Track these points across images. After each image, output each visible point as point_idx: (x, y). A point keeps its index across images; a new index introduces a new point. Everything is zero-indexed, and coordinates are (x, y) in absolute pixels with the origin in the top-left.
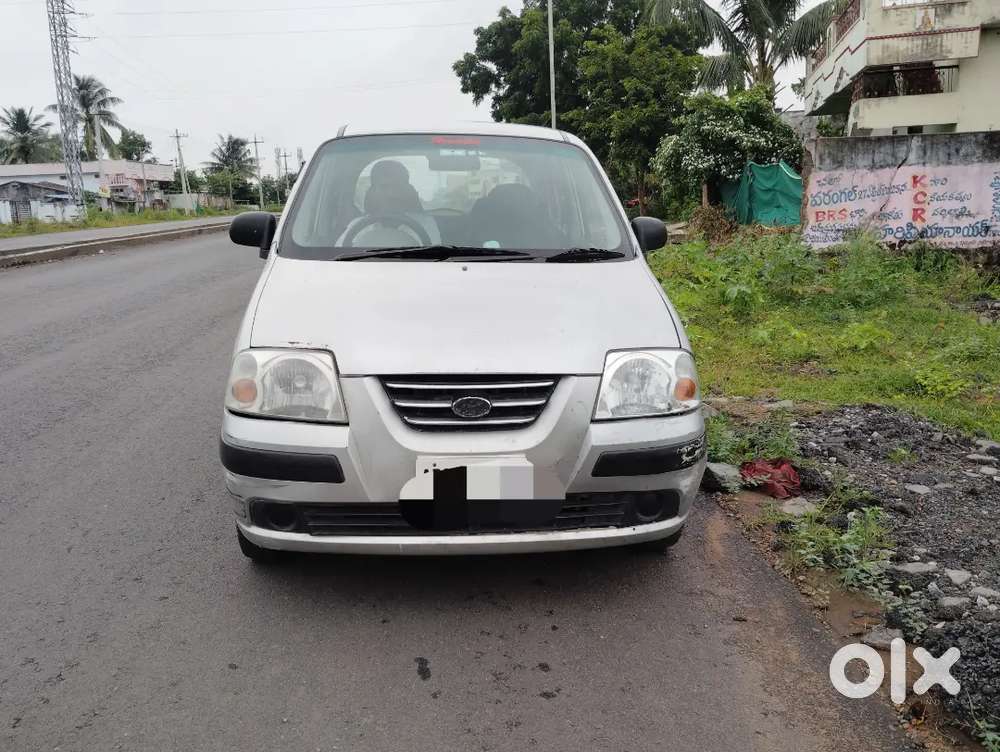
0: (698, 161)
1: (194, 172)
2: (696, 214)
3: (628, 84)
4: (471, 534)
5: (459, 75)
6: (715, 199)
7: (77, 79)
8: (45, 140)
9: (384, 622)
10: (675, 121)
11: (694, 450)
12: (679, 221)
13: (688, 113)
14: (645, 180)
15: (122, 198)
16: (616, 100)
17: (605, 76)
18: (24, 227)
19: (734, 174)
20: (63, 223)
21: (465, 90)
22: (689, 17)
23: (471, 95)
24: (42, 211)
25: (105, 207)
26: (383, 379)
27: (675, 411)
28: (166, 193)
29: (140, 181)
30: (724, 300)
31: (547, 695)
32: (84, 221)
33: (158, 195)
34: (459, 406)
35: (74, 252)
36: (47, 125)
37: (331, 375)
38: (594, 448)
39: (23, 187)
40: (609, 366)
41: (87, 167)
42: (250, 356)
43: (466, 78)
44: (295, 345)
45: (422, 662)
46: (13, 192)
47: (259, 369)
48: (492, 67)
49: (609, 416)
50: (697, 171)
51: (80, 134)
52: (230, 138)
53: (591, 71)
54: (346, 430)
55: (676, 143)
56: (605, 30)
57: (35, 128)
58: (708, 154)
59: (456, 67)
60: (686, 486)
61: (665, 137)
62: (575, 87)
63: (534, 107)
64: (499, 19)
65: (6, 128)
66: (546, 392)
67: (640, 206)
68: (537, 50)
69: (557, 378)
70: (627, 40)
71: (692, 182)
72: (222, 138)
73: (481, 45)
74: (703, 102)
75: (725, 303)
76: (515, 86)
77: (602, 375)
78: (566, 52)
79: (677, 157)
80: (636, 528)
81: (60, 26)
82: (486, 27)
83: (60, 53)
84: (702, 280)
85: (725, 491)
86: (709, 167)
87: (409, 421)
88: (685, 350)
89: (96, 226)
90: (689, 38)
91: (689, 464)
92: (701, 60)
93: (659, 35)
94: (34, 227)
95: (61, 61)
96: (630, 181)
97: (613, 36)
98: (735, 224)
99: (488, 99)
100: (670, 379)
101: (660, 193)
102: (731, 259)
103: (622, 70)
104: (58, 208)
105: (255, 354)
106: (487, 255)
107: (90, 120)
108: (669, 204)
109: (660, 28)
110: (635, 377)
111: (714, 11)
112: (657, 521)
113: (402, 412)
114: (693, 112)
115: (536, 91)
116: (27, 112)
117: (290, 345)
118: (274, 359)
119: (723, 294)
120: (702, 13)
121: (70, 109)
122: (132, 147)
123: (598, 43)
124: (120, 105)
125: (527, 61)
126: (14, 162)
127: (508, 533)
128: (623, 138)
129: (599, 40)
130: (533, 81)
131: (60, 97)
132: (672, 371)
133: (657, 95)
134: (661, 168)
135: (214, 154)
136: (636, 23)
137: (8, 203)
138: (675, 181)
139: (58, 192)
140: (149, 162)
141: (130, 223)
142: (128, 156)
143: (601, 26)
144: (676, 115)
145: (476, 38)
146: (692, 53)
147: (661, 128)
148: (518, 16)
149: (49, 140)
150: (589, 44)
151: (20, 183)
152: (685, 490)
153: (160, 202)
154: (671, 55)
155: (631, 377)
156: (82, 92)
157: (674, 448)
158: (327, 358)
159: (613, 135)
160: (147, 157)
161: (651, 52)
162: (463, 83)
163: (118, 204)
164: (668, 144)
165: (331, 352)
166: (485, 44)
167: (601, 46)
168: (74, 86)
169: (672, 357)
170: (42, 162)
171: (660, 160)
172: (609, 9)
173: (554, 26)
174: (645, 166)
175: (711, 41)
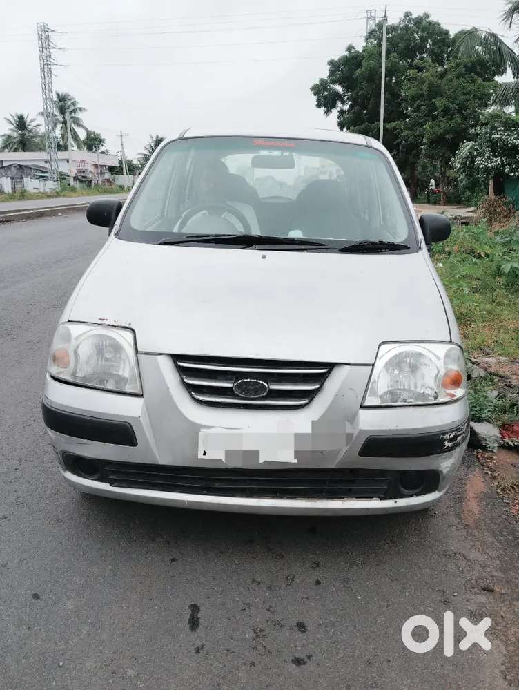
0: (488, 162)
1: (132, 161)
2: (483, 202)
3: (439, 102)
4: (247, 497)
5: (315, 94)
6: (499, 190)
7: (58, 95)
8: (36, 136)
9: (173, 560)
10: (472, 131)
11: (455, 437)
12: (470, 206)
13: (483, 124)
14: (447, 174)
15: (83, 177)
16: (429, 114)
17: (422, 96)
18: (18, 194)
19: (515, 173)
20: (43, 193)
21: (319, 106)
22: (489, 52)
23: (323, 109)
24: (31, 185)
25: (72, 182)
26: (176, 358)
27: (441, 400)
28: (112, 174)
29: (96, 166)
30: (499, 273)
31: (298, 662)
32: (57, 193)
33: (107, 176)
34: (239, 386)
35: (41, 215)
36: (38, 126)
37: (130, 351)
38: (361, 432)
39: (21, 167)
40: (381, 357)
41: (61, 155)
42: (68, 328)
43: (319, 97)
44: (104, 322)
45: (195, 609)
46: (14, 171)
47: (73, 341)
48: (339, 88)
49: (378, 403)
50: (487, 170)
51: (58, 133)
52: (157, 137)
53: (410, 93)
54: (140, 401)
55: (472, 148)
56: (425, 62)
57: (30, 128)
58: (496, 157)
59: (313, 89)
60: (447, 467)
61: (463, 143)
62: (399, 105)
63: (367, 118)
64: (347, 53)
65: (12, 127)
66: (321, 379)
67: (442, 194)
68: (373, 77)
69: (331, 366)
70: (440, 69)
71: (482, 177)
72: (152, 137)
73: (332, 73)
74: (494, 117)
75: (500, 275)
76: (355, 102)
77: (373, 365)
78: (394, 78)
79: (472, 157)
80: (398, 500)
81: (47, 57)
82: (336, 59)
83: (46, 75)
84: (483, 255)
85: (485, 449)
86: (496, 166)
87: (196, 396)
88: (455, 343)
89: (64, 196)
90: (488, 68)
91: (450, 449)
92: (496, 85)
93: (465, 66)
94: (24, 196)
95: (47, 82)
96: (436, 174)
97: (429, 66)
98: (513, 211)
99: (335, 113)
100: (438, 370)
101: (458, 184)
102: (508, 239)
103: (435, 92)
104: (41, 182)
105: (72, 327)
106: (287, 244)
107: (65, 123)
108: (463, 193)
109: (467, 60)
110: (407, 364)
111: (509, 48)
112: (418, 495)
113: (190, 388)
114: (486, 124)
115: (370, 106)
116: (25, 116)
117: (100, 322)
118: (86, 332)
119: (499, 268)
120: (499, 49)
121: (51, 115)
122: (93, 142)
123: (418, 72)
124: (84, 113)
125: (365, 84)
126: (16, 150)
127: (281, 497)
128: (432, 143)
129: (420, 69)
130: (369, 99)
131: (45, 107)
132: (440, 364)
133: (460, 111)
134: (459, 166)
135: (146, 148)
136: (448, 57)
137: (9, 178)
138: (469, 176)
139: (43, 172)
140: (103, 152)
141: (88, 195)
142: (90, 148)
143: (422, 59)
144: (473, 126)
145: (329, 67)
146: (490, 80)
147: (461, 136)
148: (361, 51)
149: (39, 136)
150: (411, 71)
151: (19, 165)
152: (445, 471)
153: (108, 180)
154: (474, 81)
155: (403, 365)
156: (60, 103)
157: (437, 435)
158: (129, 335)
159: (425, 140)
160: (102, 149)
161: (458, 78)
162: (318, 100)
163: (81, 181)
164: (466, 148)
165: (133, 331)
166: (335, 72)
167: (420, 73)
168: (55, 99)
169: (441, 350)
170: (34, 151)
171: (458, 160)
172: (428, 46)
173: (387, 58)
174: (447, 164)
175: (505, 71)
